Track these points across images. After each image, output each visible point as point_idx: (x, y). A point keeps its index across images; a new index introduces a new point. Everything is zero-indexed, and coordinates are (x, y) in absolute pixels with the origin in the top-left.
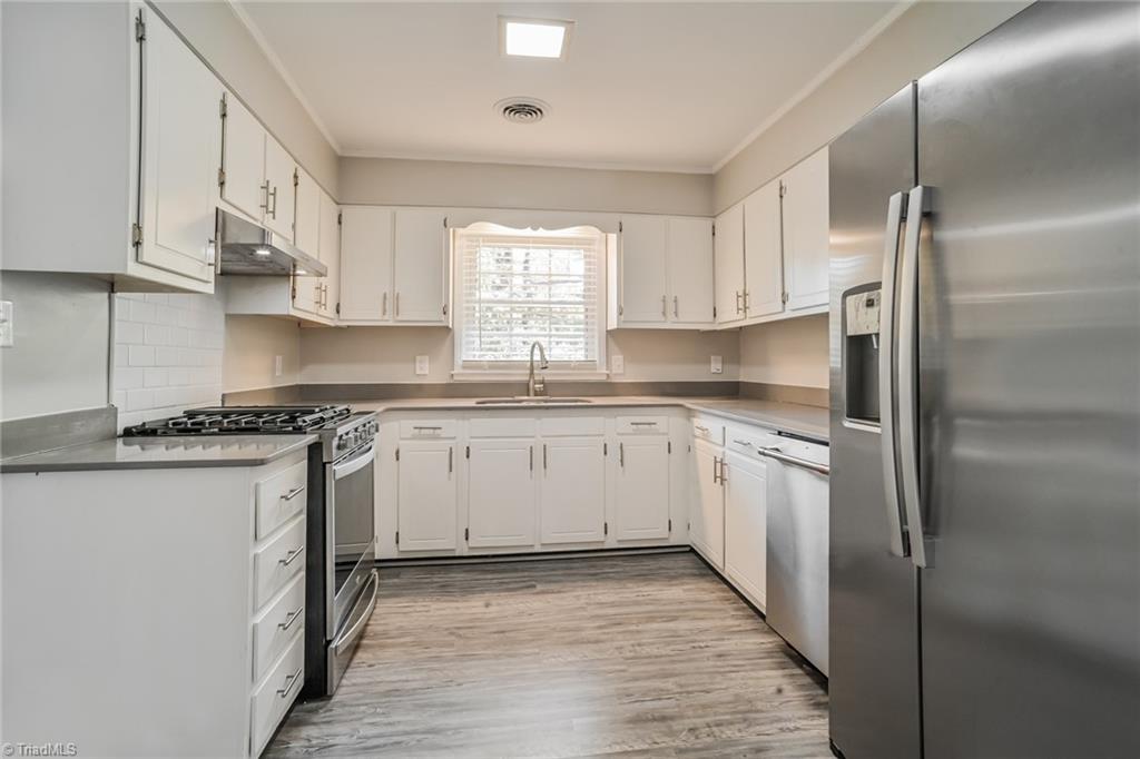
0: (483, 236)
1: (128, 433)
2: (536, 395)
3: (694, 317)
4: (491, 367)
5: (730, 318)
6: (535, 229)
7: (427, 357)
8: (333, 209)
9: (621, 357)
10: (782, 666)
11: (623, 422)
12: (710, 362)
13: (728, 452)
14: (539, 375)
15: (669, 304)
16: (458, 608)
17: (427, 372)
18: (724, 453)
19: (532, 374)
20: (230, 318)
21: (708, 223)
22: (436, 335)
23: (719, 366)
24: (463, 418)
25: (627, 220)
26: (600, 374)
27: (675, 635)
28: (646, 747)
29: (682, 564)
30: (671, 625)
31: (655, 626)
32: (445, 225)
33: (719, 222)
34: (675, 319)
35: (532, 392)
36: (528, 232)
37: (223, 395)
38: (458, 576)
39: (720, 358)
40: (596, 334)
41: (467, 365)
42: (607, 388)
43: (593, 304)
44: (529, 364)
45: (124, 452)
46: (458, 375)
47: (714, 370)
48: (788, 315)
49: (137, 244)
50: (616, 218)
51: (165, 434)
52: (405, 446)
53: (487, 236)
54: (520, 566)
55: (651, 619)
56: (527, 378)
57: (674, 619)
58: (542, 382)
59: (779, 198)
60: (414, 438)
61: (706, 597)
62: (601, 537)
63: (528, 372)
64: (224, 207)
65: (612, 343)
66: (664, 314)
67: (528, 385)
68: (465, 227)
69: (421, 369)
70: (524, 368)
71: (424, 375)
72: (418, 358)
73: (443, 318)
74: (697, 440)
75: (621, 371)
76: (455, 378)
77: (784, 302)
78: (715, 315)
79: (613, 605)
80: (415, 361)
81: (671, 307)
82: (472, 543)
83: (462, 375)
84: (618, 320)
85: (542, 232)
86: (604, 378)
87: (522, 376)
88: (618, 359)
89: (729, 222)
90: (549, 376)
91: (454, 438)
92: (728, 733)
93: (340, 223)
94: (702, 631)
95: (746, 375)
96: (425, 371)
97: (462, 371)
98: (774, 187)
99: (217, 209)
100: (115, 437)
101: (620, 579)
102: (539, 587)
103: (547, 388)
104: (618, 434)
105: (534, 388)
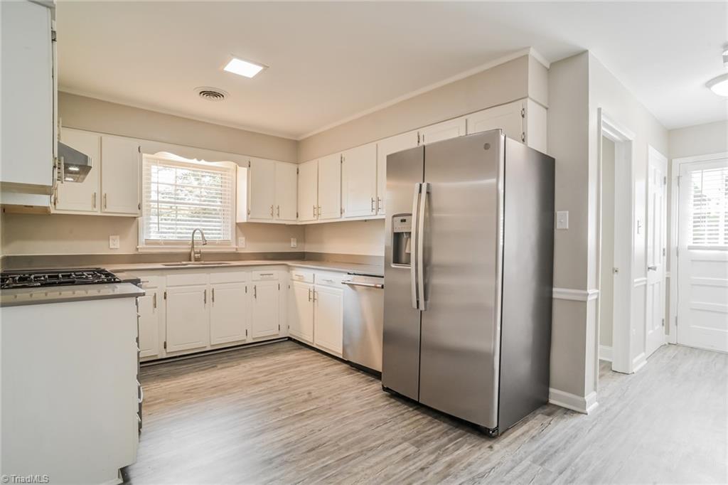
0: (160, 160)
2: (196, 261)
3: (287, 218)
4: (166, 244)
5: (307, 218)
6: (199, 160)
7: (118, 237)
9: (244, 238)
10: (351, 373)
11: (255, 274)
12: (290, 241)
13: (316, 286)
14: (198, 248)
15: (274, 210)
17: (118, 247)
18: (314, 287)
19: (193, 247)
21: (294, 167)
22: (125, 223)
23: (295, 244)
24: (162, 275)
25: (253, 160)
26: (232, 248)
27: (302, 372)
28: (315, 407)
29: (288, 346)
30: (298, 369)
31: (292, 370)
32: (139, 151)
33: (301, 167)
34: (277, 218)
35: (193, 259)
36: (195, 161)
38: (163, 370)
39: (295, 239)
40: (230, 225)
41: (148, 242)
42: (237, 256)
43: (228, 207)
44: (191, 242)
46: (142, 249)
47: (293, 246)
48: (343, 219)
50: (247, 159)
53: (164, 160)
55: (288, 368)
56: (189, 251)
57: (299, 366)
58: (200, 253)
59: (340, 163)
61: (307, 356)
62: (245, 338)
63: (190, 247)
65: (239, 231)
66: (272, 214)
67: (190, 254)
68: (153, 154)
69: (114, 244)
70: (187, 244)
71: (116, 249)
72: (111, 237)
73: (138, 212)
74: (295, 282)
75: (244, 246)
76: (140, 251)
77: (341, 213)
78: (297, 217)
79: (265, 366)
80: (109, 239)
81: (276, 212)
82: (169, 350)
83: (144, 248)
84: (247, 217)
85: (203, 162)
86: (234, 250)
87: (185, 249)
88: (242, 239)
89: (308, 168)
90: (205, 249)
91: (156, 287)
92: (344, 396)
94: (314, 368)
95: (309, 248)
97: (145, 246)
98: (337, 157)
101: (261, 356)
102: (219, 366)
103: (202, 257)
104: (253, 281)
105: (194, 256)
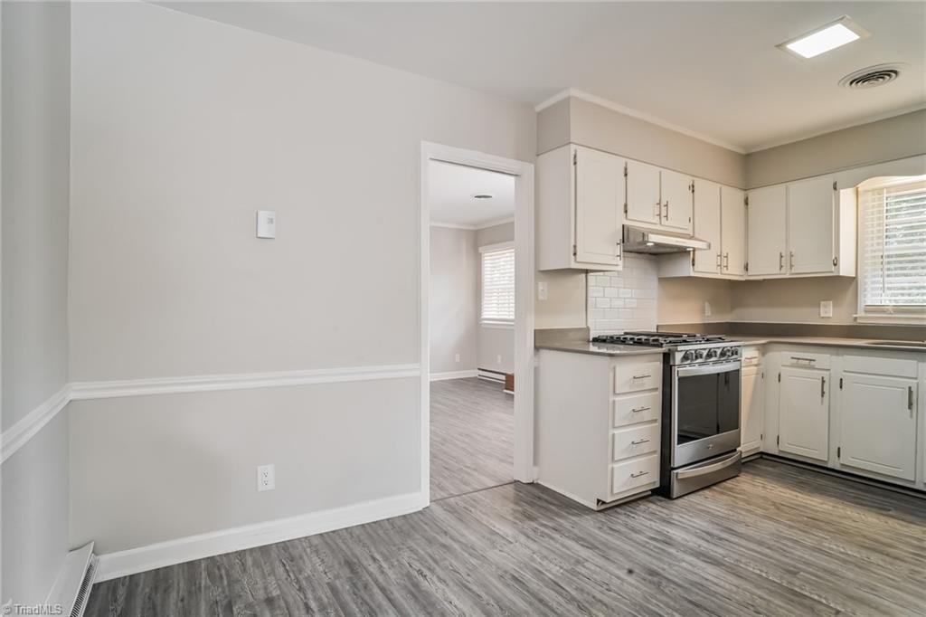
0: (877, 190)
1: (596, 340)
7: (831, 303)
8: (740, 195)
16: (797, 496)
17: (831, 315)
20: (661, 280)
24: (837, 355)
32: (835, 189)
37: (658, 326)
41: (869, 309)
45: (593, 348)
46: (860, 318)
49: (575, 254)
51: (612, 342)
52: (785, 372)
54: (894, 495)
60: (792, 366)
64: (627, 223)
69: (826, 312)
71: (829, 318)
72: (822, 303)
73: (833, 268)
76: (858, 321)
80: (819, 307)
82: (843, 461)
83: (865, 318)
91: (826, 370)
93: (747, 203)
96: (829, 313)
97: (864, 315)
99: (623, 226)
100: (589, 341)
102: (893, 513)
